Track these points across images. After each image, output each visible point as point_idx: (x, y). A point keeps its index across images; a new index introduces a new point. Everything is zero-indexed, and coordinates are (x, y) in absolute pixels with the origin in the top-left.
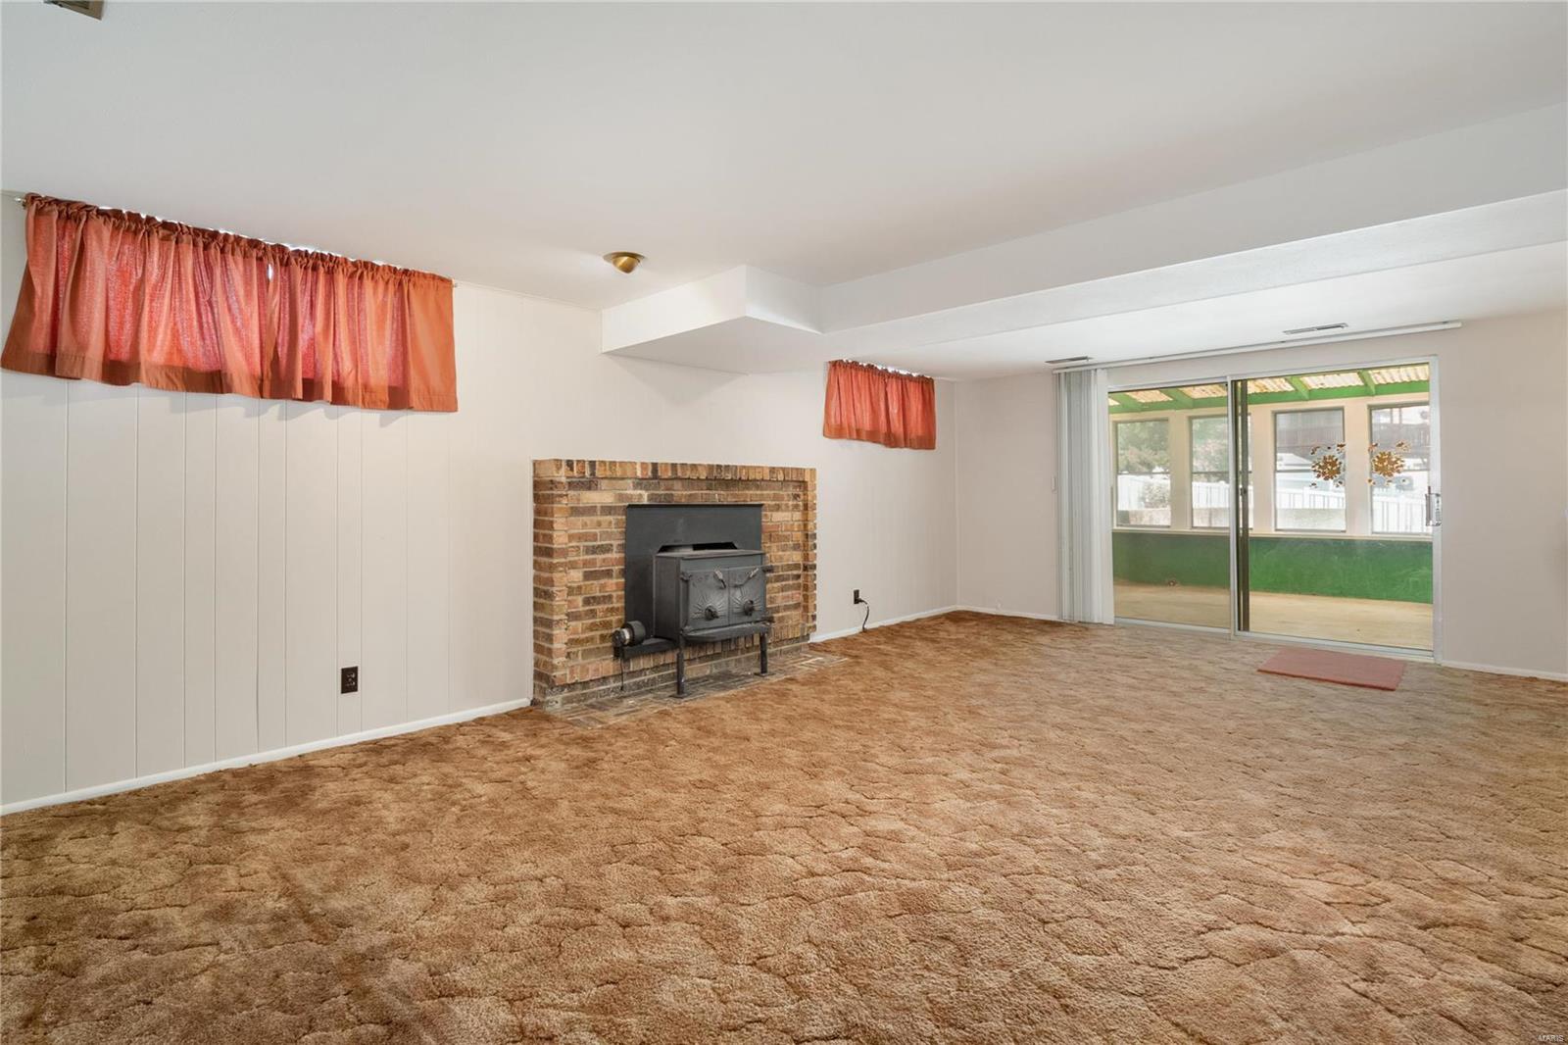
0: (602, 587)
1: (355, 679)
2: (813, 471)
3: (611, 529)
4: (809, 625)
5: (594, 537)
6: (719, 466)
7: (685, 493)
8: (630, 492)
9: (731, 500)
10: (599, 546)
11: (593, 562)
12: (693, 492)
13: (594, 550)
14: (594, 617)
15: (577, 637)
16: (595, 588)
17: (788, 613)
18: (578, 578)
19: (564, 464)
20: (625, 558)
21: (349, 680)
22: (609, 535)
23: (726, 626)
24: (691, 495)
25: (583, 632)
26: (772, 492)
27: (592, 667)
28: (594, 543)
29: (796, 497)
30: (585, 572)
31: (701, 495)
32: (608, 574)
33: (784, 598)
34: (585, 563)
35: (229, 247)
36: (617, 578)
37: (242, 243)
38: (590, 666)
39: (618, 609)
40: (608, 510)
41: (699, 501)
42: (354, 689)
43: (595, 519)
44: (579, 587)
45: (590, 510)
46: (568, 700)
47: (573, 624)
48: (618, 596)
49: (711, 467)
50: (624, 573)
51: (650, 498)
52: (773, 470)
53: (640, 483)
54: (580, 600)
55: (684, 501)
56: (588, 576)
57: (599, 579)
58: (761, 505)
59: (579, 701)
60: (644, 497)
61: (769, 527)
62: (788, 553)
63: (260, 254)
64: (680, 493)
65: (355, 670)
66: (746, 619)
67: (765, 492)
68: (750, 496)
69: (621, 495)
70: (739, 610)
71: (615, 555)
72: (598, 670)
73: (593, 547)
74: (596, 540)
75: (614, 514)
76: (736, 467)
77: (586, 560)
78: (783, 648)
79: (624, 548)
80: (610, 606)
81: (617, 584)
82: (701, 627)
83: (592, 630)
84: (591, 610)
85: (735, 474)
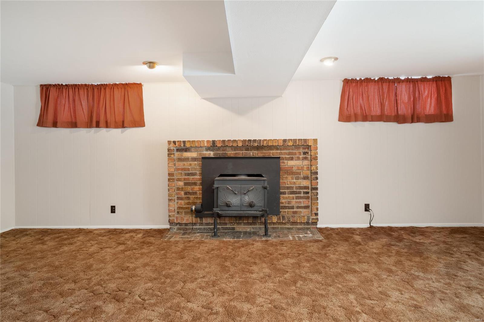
0: (192, 189)
1: (115, 209)
2: (315, 141)
3: (196, 167)
4: (313, 217)
5: (188, 169)
6: (250, 141)
7: (232, 152)
8: (205, 152)
9: (260, 155)
10: (191, 173)
11: (188, 179)
12: (238, 152)
13: (189, 174)
14: (189, 200)
15: (182, 206)
16: (189, 189)
17: (301, 210)
18: (182, 184)
19: (172, 143)
20: (202, 178)
21: (113, 209)
22: (195, 169)
23: (240, 211)
24: (235, 153)
25: (185, 205)
26: (288, 151)
27: (185, 218)
28: (189, 172)
29: (305, 153)
30: (185, 182)
31: (242, 153)
32: (195, 184)
33: (296, 202)
34: (185, 179)
35: (80, 88)
36: (199, 186)
37: (83, 86)
38: (184, 218)
39: (200, 198)
40: (194, 159)
41: (241, 156)
42: (114, 212)
43: (189, 163)
44: (183, 188)
45: (187, 159)
46: (179, 229)
47: (180, 201)
48: (200, 193)
49: (244, 141)
50: (202, 184)
51: (214, 154)
52: (285, 141)
53: (208, 149)
54: (183, 193)
55: (232, 156)
56: (186, 184)
57: (191, 186)
58: (279, 158)
59: (184, 230)
60: (211, 154)
61: (285, 168)
62: (300, 181)
63: (87, 88)
64: (230, 152)
65: (114, 207)
66: (250, 209)
67: (282, 151)
68: (273, 153)
69: (201, 154)
70: (248, 205)
71: (198, 177)
72: (188, 220)
73: (188, 173)
74: (189, 171)
75: (197, 161)
76: (260, 140)
77: (185, 178)
78: (297, 226)
79: (202, 174)
80: (196, 196)
81: (199, 188)
82: (224, 209)
83: (188, 205)
84: (187, 197)
85: (260, 144)
